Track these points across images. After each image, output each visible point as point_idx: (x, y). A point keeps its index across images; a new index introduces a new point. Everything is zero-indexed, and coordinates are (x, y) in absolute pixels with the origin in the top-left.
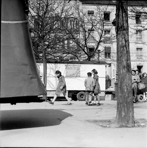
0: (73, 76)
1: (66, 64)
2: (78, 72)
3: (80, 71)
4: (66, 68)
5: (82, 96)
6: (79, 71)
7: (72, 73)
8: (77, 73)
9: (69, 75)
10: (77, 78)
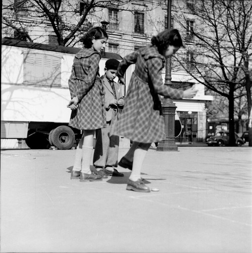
0: (44, 83)
1: (26, 50)
2: (56, 75)
3: (60, 73)
4: (24, 61)
5: (63, 138)
6: (57, 73)
7: (39, 77)
8: (53, 78)
9: (33, 80)
10: (53, 89)
